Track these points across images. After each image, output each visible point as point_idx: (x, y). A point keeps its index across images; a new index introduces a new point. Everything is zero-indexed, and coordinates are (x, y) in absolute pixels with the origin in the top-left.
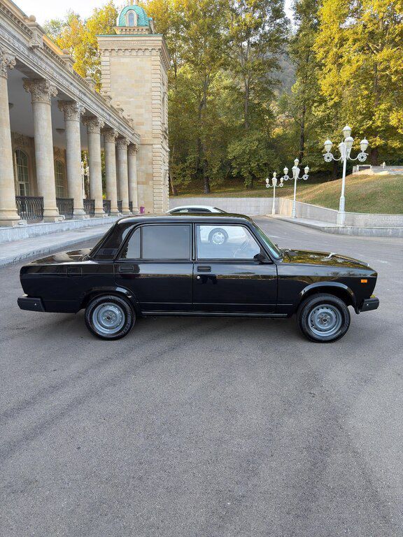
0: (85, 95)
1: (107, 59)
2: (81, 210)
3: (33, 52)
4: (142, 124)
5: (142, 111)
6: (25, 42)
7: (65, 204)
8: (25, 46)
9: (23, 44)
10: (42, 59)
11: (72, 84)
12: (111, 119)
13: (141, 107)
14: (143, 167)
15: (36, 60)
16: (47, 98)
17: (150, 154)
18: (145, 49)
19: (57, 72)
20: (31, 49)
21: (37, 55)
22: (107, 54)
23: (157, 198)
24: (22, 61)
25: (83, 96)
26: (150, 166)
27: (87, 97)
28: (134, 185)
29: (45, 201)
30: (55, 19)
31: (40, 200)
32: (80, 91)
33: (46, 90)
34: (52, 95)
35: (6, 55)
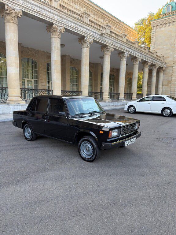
0: (130, 48)
1: (155, 30)
2: (122, 98)
3: (102, 36)
4: (169, 57)
5: (169, 51)
6: (99, 33)
7: (114, 95)
8: (98, 34)
9: (97, 34)
10: (107, 38)
11: (122, 45)
12: (147, 57)
13: (169, 49)
14: (167, 78)
15: (104, 38)
16: (108, 53)
17: (171, 72)
18: (174, 21)
19: (115, 42)
20: (101, 35)
21: (104, 37)
22: (155, 28)
23: (173, 93)
24: (97, 40)
25: (129, 49)
26: (170, 77)
27: (131, 49)
28: (160, 86)
29: (104, 94)
30: (143, 18)
31: (101, 93)
32: (127, 47)
33: (108, 50)
34: (111, 51)
35: (90, 39)
